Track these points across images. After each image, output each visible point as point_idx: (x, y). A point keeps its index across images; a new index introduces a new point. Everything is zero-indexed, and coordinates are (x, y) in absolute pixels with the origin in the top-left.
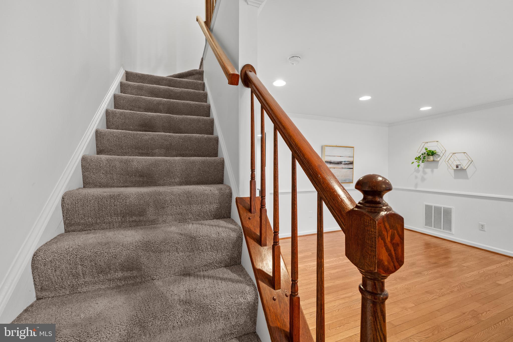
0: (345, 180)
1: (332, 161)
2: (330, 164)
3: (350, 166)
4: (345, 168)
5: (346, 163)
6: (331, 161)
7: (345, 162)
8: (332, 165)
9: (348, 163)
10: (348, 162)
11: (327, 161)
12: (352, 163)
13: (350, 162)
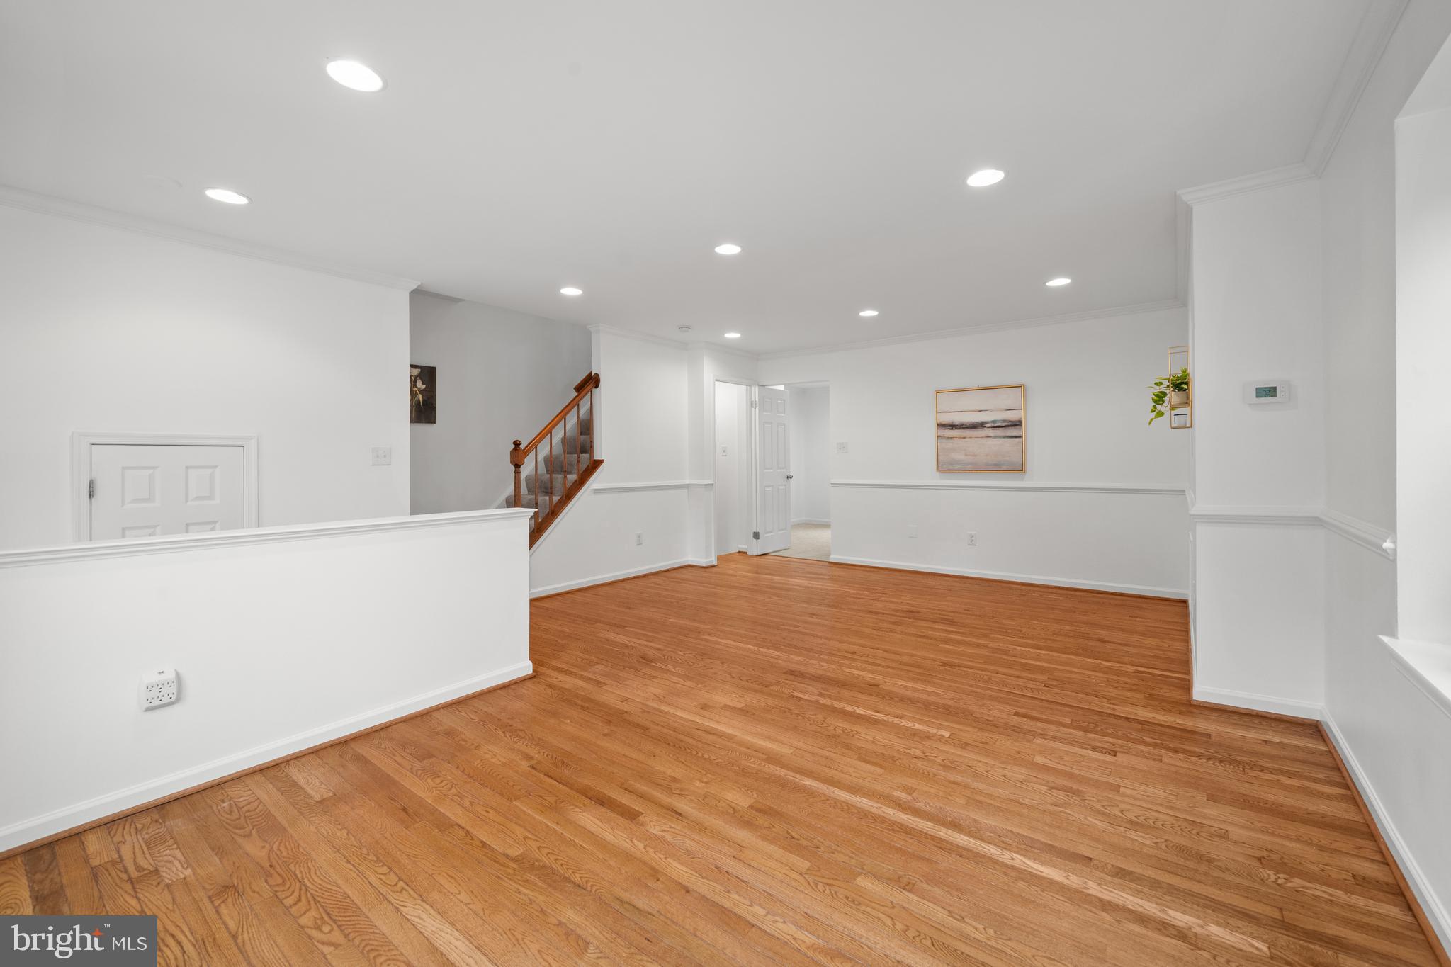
0: (996, 465)
1: (957, 423)
2: (952, 429)
3: (1014, 432)
4: (995, 437)
5: (1000, 424)
6: (954, 423)
7: (993, 422)
8: (957, 430)
9: (1003, 424)
10: (1004, 421)
11: (944, 423)
12: (1017, 424)
13: (1010, 421)
